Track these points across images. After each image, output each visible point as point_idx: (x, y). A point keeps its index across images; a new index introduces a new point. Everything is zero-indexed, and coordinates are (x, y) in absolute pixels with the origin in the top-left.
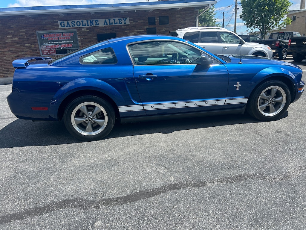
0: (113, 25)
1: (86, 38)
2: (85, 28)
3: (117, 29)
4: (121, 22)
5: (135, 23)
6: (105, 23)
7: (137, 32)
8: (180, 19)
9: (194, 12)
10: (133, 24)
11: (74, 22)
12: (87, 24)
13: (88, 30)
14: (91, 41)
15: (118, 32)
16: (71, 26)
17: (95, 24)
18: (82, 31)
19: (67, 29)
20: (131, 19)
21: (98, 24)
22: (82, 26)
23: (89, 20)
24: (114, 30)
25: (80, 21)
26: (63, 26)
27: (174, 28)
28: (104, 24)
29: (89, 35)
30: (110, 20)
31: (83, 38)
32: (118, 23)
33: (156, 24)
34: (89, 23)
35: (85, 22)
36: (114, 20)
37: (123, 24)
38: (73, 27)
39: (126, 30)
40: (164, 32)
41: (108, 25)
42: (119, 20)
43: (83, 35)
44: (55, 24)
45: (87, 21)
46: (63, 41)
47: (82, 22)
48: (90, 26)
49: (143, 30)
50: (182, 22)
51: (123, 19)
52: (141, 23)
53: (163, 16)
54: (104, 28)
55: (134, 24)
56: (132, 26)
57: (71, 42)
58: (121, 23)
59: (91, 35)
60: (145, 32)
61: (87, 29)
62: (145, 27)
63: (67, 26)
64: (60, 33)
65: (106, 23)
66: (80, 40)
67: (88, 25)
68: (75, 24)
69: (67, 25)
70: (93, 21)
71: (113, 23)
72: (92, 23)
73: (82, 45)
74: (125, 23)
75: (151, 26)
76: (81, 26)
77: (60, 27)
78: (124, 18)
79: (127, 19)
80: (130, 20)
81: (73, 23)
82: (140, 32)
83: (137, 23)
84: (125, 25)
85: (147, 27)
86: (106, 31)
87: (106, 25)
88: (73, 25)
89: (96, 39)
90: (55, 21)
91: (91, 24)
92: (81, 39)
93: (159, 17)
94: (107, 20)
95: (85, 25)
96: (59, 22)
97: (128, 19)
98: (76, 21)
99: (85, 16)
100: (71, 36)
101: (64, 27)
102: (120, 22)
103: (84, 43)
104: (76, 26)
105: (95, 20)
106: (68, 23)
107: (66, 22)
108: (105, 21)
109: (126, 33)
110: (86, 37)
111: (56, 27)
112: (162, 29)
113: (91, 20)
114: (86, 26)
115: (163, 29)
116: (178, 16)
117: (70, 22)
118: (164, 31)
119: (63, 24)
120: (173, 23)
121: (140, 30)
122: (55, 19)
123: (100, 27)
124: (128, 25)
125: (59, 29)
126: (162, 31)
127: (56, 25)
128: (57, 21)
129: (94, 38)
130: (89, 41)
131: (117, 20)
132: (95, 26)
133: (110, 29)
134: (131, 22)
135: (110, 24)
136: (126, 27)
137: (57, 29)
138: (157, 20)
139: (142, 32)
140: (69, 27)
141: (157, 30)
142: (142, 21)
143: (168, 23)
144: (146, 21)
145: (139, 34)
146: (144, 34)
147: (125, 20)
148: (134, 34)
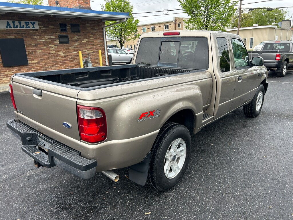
0: (19, 28)
3: (24, 33)
4: (29, 25)
5: (45, 28)
6: (7, 25)
7: (48, 38)
8: (90, 28)
9: (101, 22)
10: (42, 29)
15: (25, 37)
20: (39, 23)
24: (21, 34)
27: (86, 37)
28: (7, 27)
30: (14, 22)
32: (25, 26)
33: (68, 31)
36: (20, 23)
37: (31, 28)
39: (35, 36)
40: (76, 40)
41: (12, 28)
42: (26, 24)
49: (55, 37)
50: (92, 31)
51: (30, 22)
52: (52, 28)
53: (74, 23)
54: (6, 31)
55: (44, 30)
56: (42, 32)
58: (29, 27)
60: (57, 39)
62: (57, 34)
65: (9, 25)
71: (19, 26)
74: (33, 27)
75: (63, 34)
78: (32, 22)
79: (35, 23)
80: (39, 25)
82: (52, 39)
83: (47, 29)
84: (33, 30)
85: (59, 34)
86: (10, 35)
87: (9, 28)
93: (71, 24)
94: (10, 22)
97: (37, 22)
102: (27, 25)
108: (8, 23)
109: (36, 39)
112: (74, 37)
115: (76, 37)
116: (88, 25)
118: (77, 39)
120: (84, 31)
121: (51, 37)
124: (37, 30)
126: (74, 39)
131: (23, 23)
133: (15, 33)
134: (41, 26)
135: (14, 27)
136: (34, 32)
138: (68, 27)
139: (54, 38)
141: (69, 38)
142: (53, 27)
143: (79, 32)
144: (57, 27)
145: (50, 40)
146: (55, 41)
147: (33, 24)
148: (44, 40)
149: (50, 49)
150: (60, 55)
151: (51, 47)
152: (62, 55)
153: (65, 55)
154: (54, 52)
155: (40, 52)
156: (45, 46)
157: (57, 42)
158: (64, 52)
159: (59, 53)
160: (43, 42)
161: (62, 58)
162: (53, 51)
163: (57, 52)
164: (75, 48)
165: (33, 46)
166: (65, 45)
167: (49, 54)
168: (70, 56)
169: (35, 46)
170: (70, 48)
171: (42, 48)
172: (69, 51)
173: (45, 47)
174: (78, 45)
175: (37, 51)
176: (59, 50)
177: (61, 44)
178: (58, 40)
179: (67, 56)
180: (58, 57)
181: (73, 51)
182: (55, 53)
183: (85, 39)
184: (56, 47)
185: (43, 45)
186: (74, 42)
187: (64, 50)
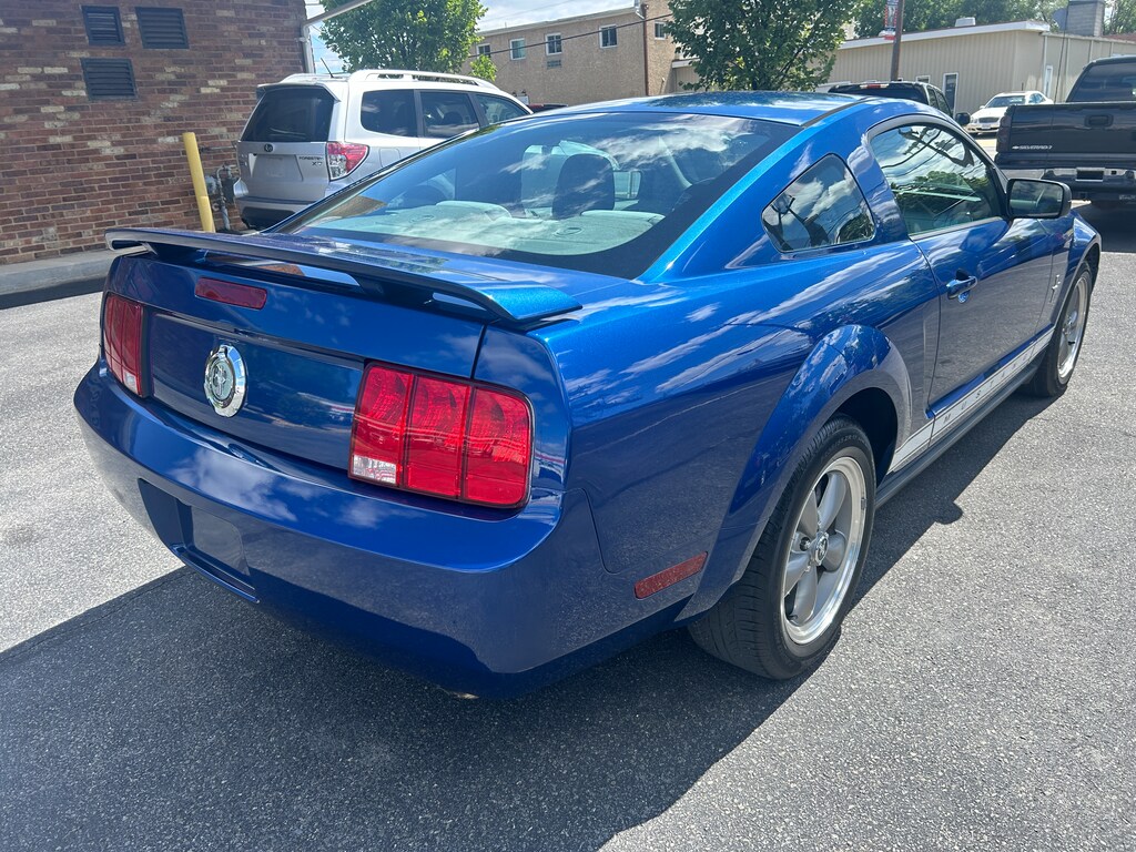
5: (13, 30)
7: (33, 76)
8: (233, 28)
27: (216, 69)
33: (127, 41)
40: (170, 83)
49: (65, 70)
50: (246, 42)
52: (50, 30)
53: (156, 6)
55: (9, 36)
60: (78, 78)
62: (75, 55)
75: (105, 54)
82: (50, 76)
83: (26, 31)
85: (85, 55)
93: (138, 11)
112: (162, 70)
115: (168, 70)
116: (226, 13)
118: (173, 77)
120: (205, 43)
121: (48, 70)
126: (160, 77)
138: (130, 22)
139: (61, 76)
141: (138, 72)
142: (52, 23)
143: (184, 44)
144: (73, 23)
145: (43, 86)
146: (69, 87)
148: (14, 86)
149: (48, 125)
150: (96, 151)
151: (52, 117)
152: (108, 152)
153: (120, 150)
154: (68, 139)
156: (18, 112)
157: (76, 93)
158: (117, 137)
159: (92, 145)
160: (11, 93)
161: (108, 166)
162: (63, 133)
163: (82, 138)
164: (167, 119)
166: (119, 105)
167: (45, 148)
168: (146, 156)
170: (146, 120)
171: (6, 119)
172: (139, 135)
173: (22, 118)
174: (183, 105)
176: (89, 130)
177: (100, 102)
178: (82, 84)
179: (133, 156)
180: (87, 160)
181: (162, 135)
182: (72, 146)
183: (213, 77)
184: (76, 116)
185: (11, 109)
186: (162, 91)
187: (114, 129)
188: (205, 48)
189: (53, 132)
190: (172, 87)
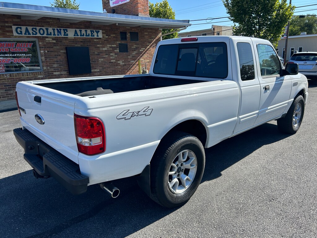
0: (85, 37)
1: (51, 52)
2: (50, 38)
3: (89, 42)
4: (94, 34)
5: (107, 37)
6: (75, 34)
7: (110, 47)
8: (147, 37)
9: (158, 31)
10: (105, 38)
11: (36, 29)
12: (53, 33)
13: (55, 41)
14: (58, 55)
15: (89, 45)
16: (31, 34)
17: (64, 34)
18: (47, 41)
19: (26, 37)
20: (103, 31)
21: (67, 35)
22: (47, 35)
23: (56, 28)
24: (86, 43)
25: (44, 28)
26: (20, 32)
29: (55, 47)
30: (81, 31)
31: (48, 52)
32: (90, 35)
33: (127, 39)
34: (56, 33)
35: (50, 30)
36: (86, 31)
37: (96, 37)
38: (34, 35)
39: (98, 44)
40: (134, 49)
41: (79, 37)
42: (91, 33)
43: (47, 47)
44: (7, 29)
45: (54, 30)
46: (17, 53)
47: (47, 29)
48: (57, 36)
49: (115, 46)
50: (149, 40)
51: (95, 31)
52: (114, 37)
53: (134, 32)
54: (73, 40)
55: (107, 38)
56: (105, 40)
57: (29, 55)
58: (94, 36)
59: (58, 47)
60: (118, 47)
61: (53, 39)
62: (118, 42)
63: (25, 34)
64: (12, 43)
65: (77, 34)
66: (43, 54)
67: (54, 35)
68: (37, 31)
69: (26, 32)
70: (61, 30)
71: (85, 35)
72: (59, 32)
73: (46, 60)
74: (98, 36)
75: (123, 42)
76: (45, 35)
77: (15, 34)
78: (97, 30)
79: (99, 31)
80: (103, 33)
81: (34, 30)
82: (113, 47)
83: (110, 37)
84: (97, 39)
85: (120, 42)
86: (77, 44)
87: (76, 37)
88: (34, 33)
89: (64, 53)
90: (6, 25)
91: (59, 34)
92: (45, 52)
93: (130, 33)
94: (78, 30)
95: (51, 34)
96: (14, 28)
97: (101, 31)
98: (38, 28)
99: (50, 22)
100: (29, 47)
101: (21, 35)
102: (92, 34)
103: (48, 58)
104: (38, 35)
105: (63, 30)
106: (27, 29)
107: (24, 28)
108: (76, 31)
109: (99, 47)
110: (51, 49)
111: (8, 34)
112: (133, 46)
113: (58, 28)
114: (52, 36)
115: (134, 46)
116: (146, 33)
117: (30, 28)
118: (135, 47)
119: (19, 30)
120: (142, 40)
121: (113, 46)
122: (7, 22)
123: (69, 38)
124: (100, 38)
125: (14, 37)
126: (133, 47)
127: (8, 31)
128: (10, 25)
129: (62, 51)
130: (55, 55)
131: (89, 32)
132: (63, 36)
133: (81, 42)
134: (104, 35)
135: (81, 35)
136: (98, 40)
137: (9, 36)
138: (128, 35)
139: (115, 47)
140: (28, 34)
141: (128, 46)
142: (114, 35)
143: (137, 40)
144: (118, 35)
145: (111, 49)
146: (116, 49)
147: (98, 32)
148: (106, 49)
149: (111, 58)
150: (119, 64)
151: (112, 56)
152: (121, 64)
153: (123, 64)
154: (114, 61)
155: (102, 61)
156: (106, 55)
157: (117, 51)
158: (123, 61)
159: (119, 62)
160: (105, 50)
161: (121, 67)
162: (114, 59)
163: (117, 61)
164: (133, 57)
165: (96, 54)
166: (124, 54)
167: (110, 63)
168: (128, 65)
169: (98, 54)
170: (129, 57)
171: (104, 56)
172: (127, 60)
173: (107, 56)
174: (136, 54)
175: (99, 59)
176: (118, 59)
177: (121, 53)
178: (118, 49)
179: (126, 65)
180: (117, 66)
181: (131, 60)
182: (115, 62)
183: (142, 47)
184: (116, 56)
185: (105, 54)
186: (133, 51)
187: (123, 59)
188: (142, 41)
189: (112, 59)
190: (135, 50)
